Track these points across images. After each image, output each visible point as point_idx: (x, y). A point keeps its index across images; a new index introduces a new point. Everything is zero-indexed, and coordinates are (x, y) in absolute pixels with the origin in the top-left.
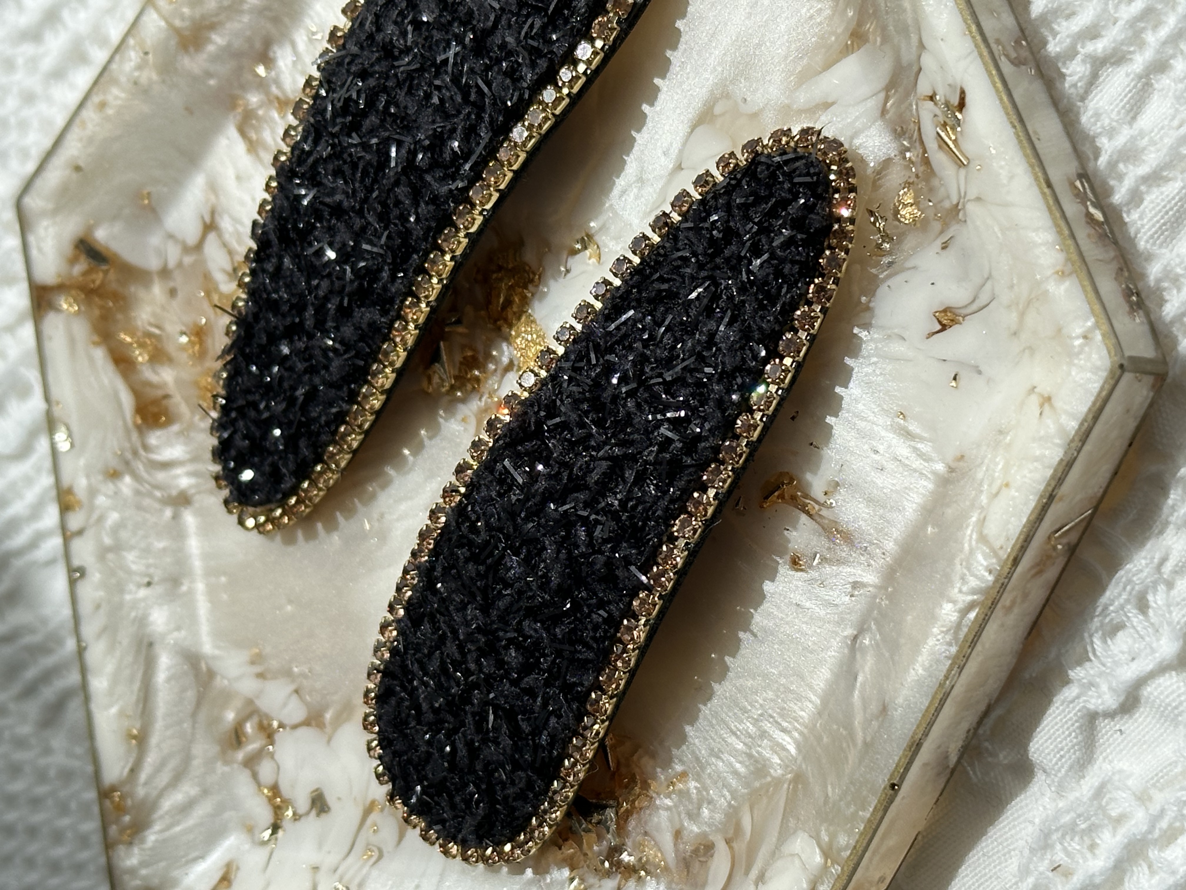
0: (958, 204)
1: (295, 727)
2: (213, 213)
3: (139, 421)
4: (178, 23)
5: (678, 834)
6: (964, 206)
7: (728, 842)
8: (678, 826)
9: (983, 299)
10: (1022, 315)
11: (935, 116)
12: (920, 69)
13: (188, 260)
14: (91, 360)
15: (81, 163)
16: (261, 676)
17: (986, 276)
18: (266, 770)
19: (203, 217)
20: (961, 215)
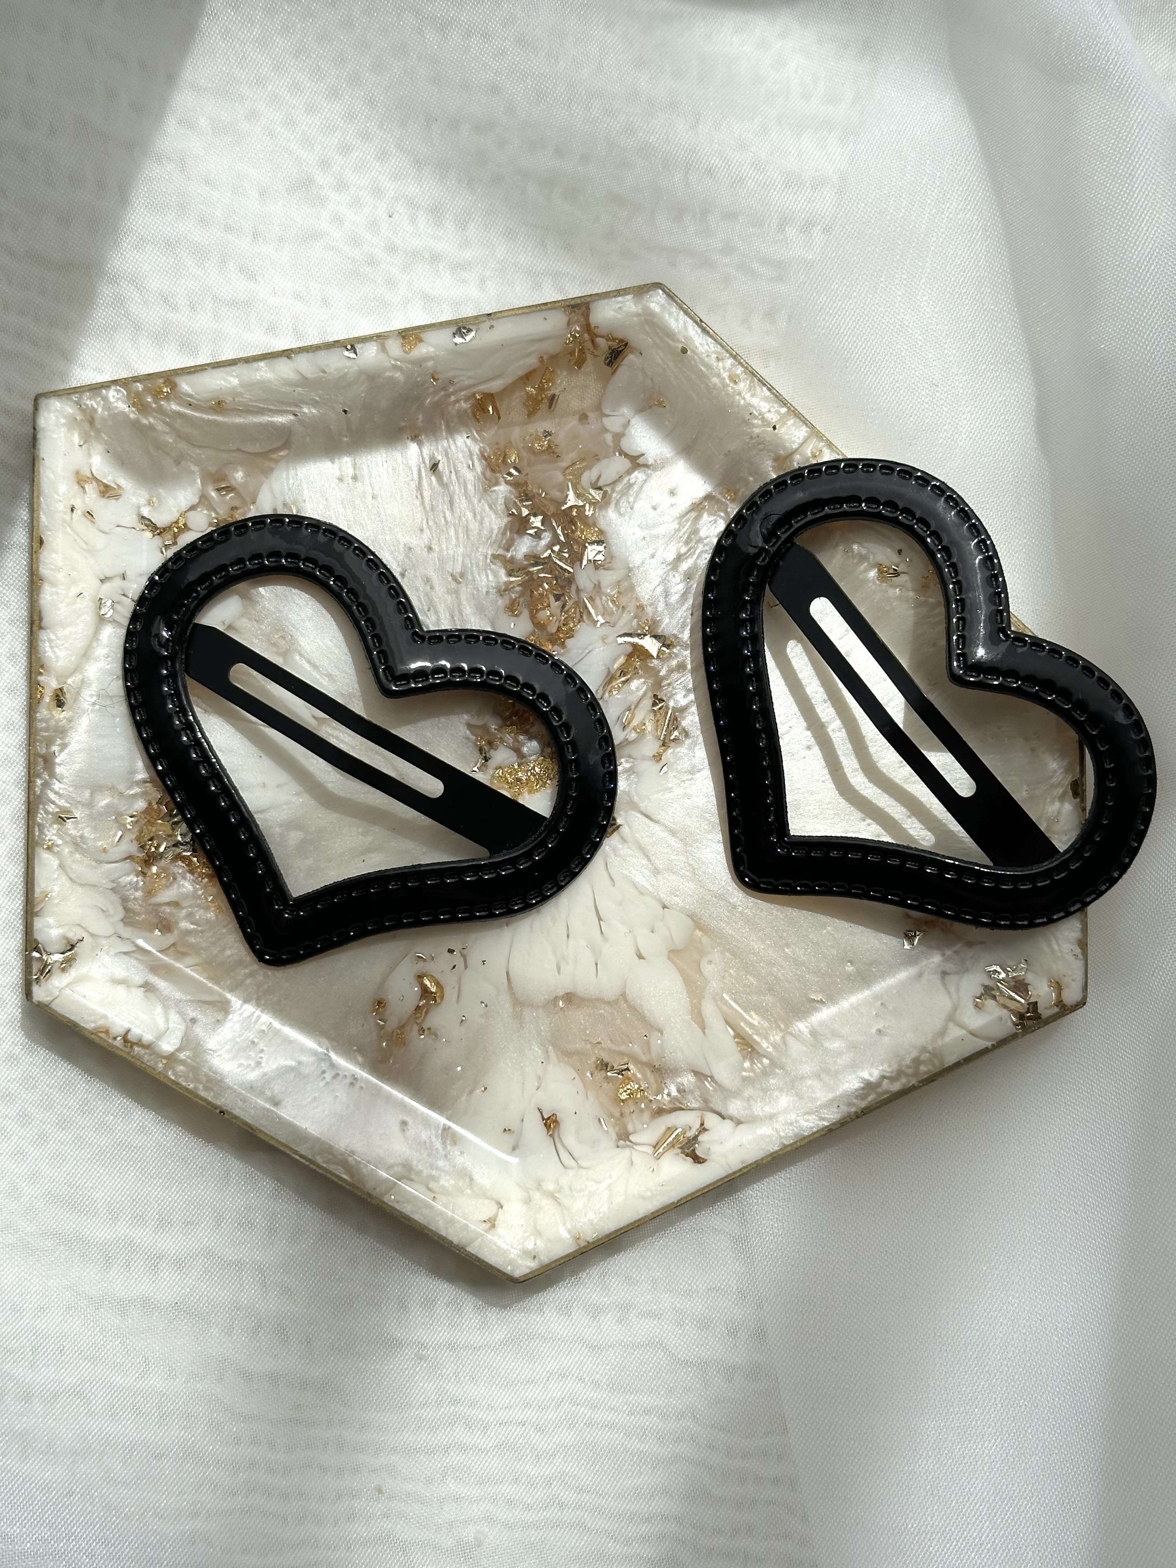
0: (630, 1141)
3: (480, 396)
5: (175, 904)
6: (628, 1146)
8: (183, 905)
9: (564, 1155)
10: (552, 1196)
11: (690, 1128)
12: (724, 1118)
13: (609, 438)
14: (529, 355)
17: (580, 1162)
18: (199, 519)
20: (621, 1142)
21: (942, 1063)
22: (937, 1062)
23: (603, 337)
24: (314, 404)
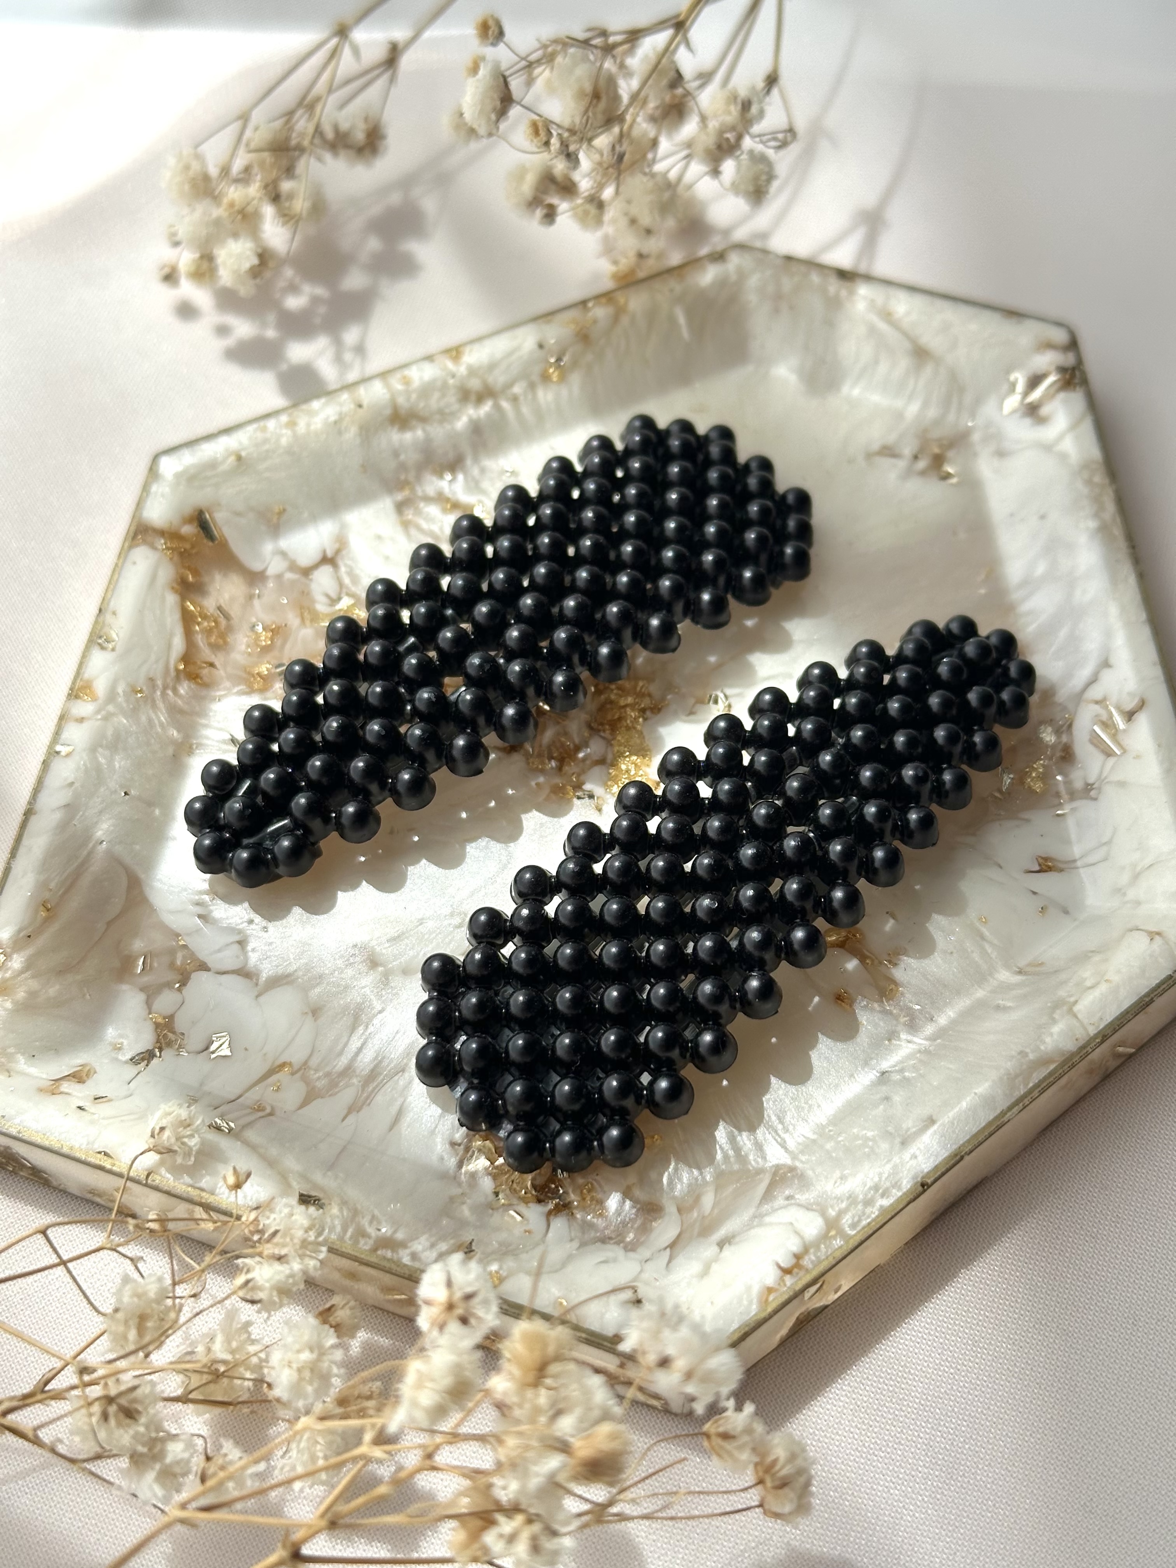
0: (1095, 784)
1: (221, 973)
2: (338, 552)
3: (182, 667)
4: (401, 400)
6: (1100, 787)
7: (679, 1210)
9: (1090, 859)
10: (1137, 876)
12: (1098, 678)
13: (289, 576)
14: (163, 599)
15: (243, 454)
17: (1105, 840)
18: (166, 1001)
19: (325, 552)
20: (1093, 793)
21: (1098, 462)
22: (1095, 466)
23: (182, 527)
24: (101, 815)
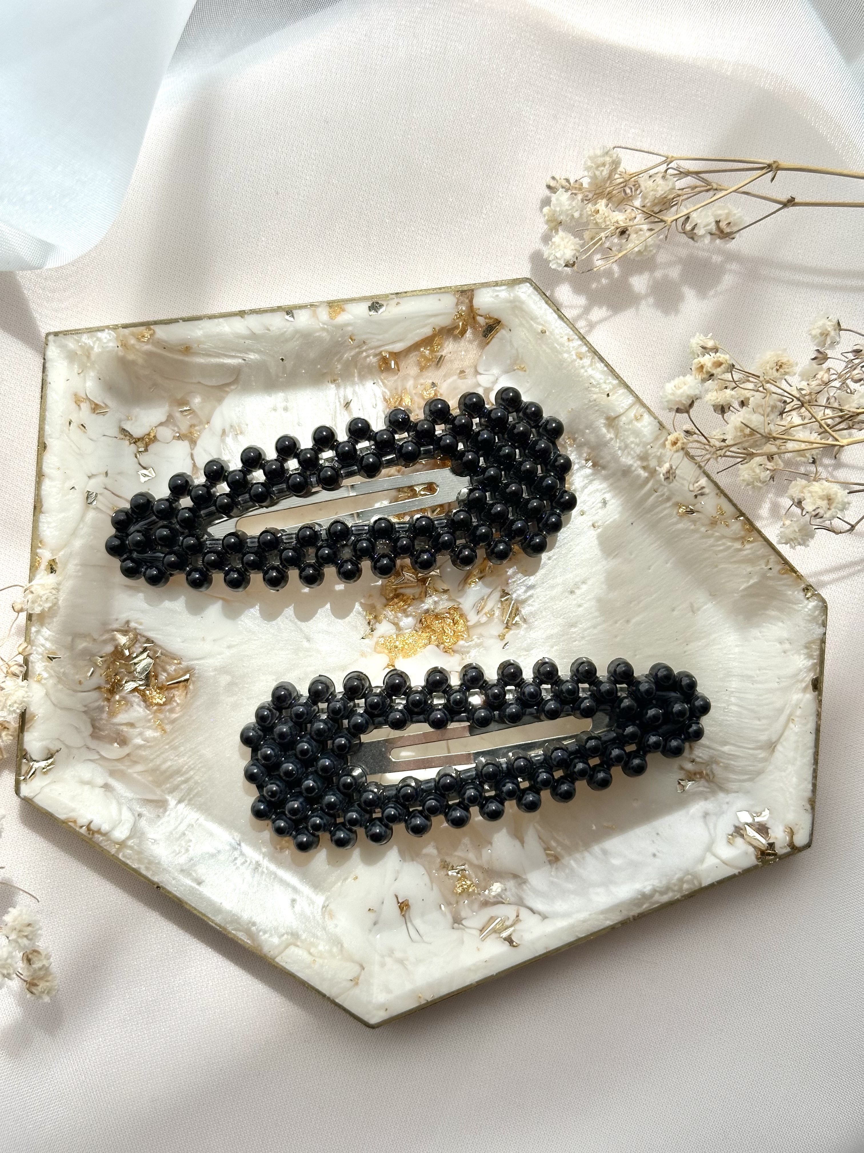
1: (192, 455)
3: (386, 354)
5: (132, 725)
7: (128, 755)
9: (412, 931)
11: (509, 918)
12: (534, 913)
15: (547, 333)
16: (224, 432)
18: (165, 433)
20: (456, 925)
21: (700, 884)
22: (696, 882)
23: (482, 316)
24: (259, 352)
